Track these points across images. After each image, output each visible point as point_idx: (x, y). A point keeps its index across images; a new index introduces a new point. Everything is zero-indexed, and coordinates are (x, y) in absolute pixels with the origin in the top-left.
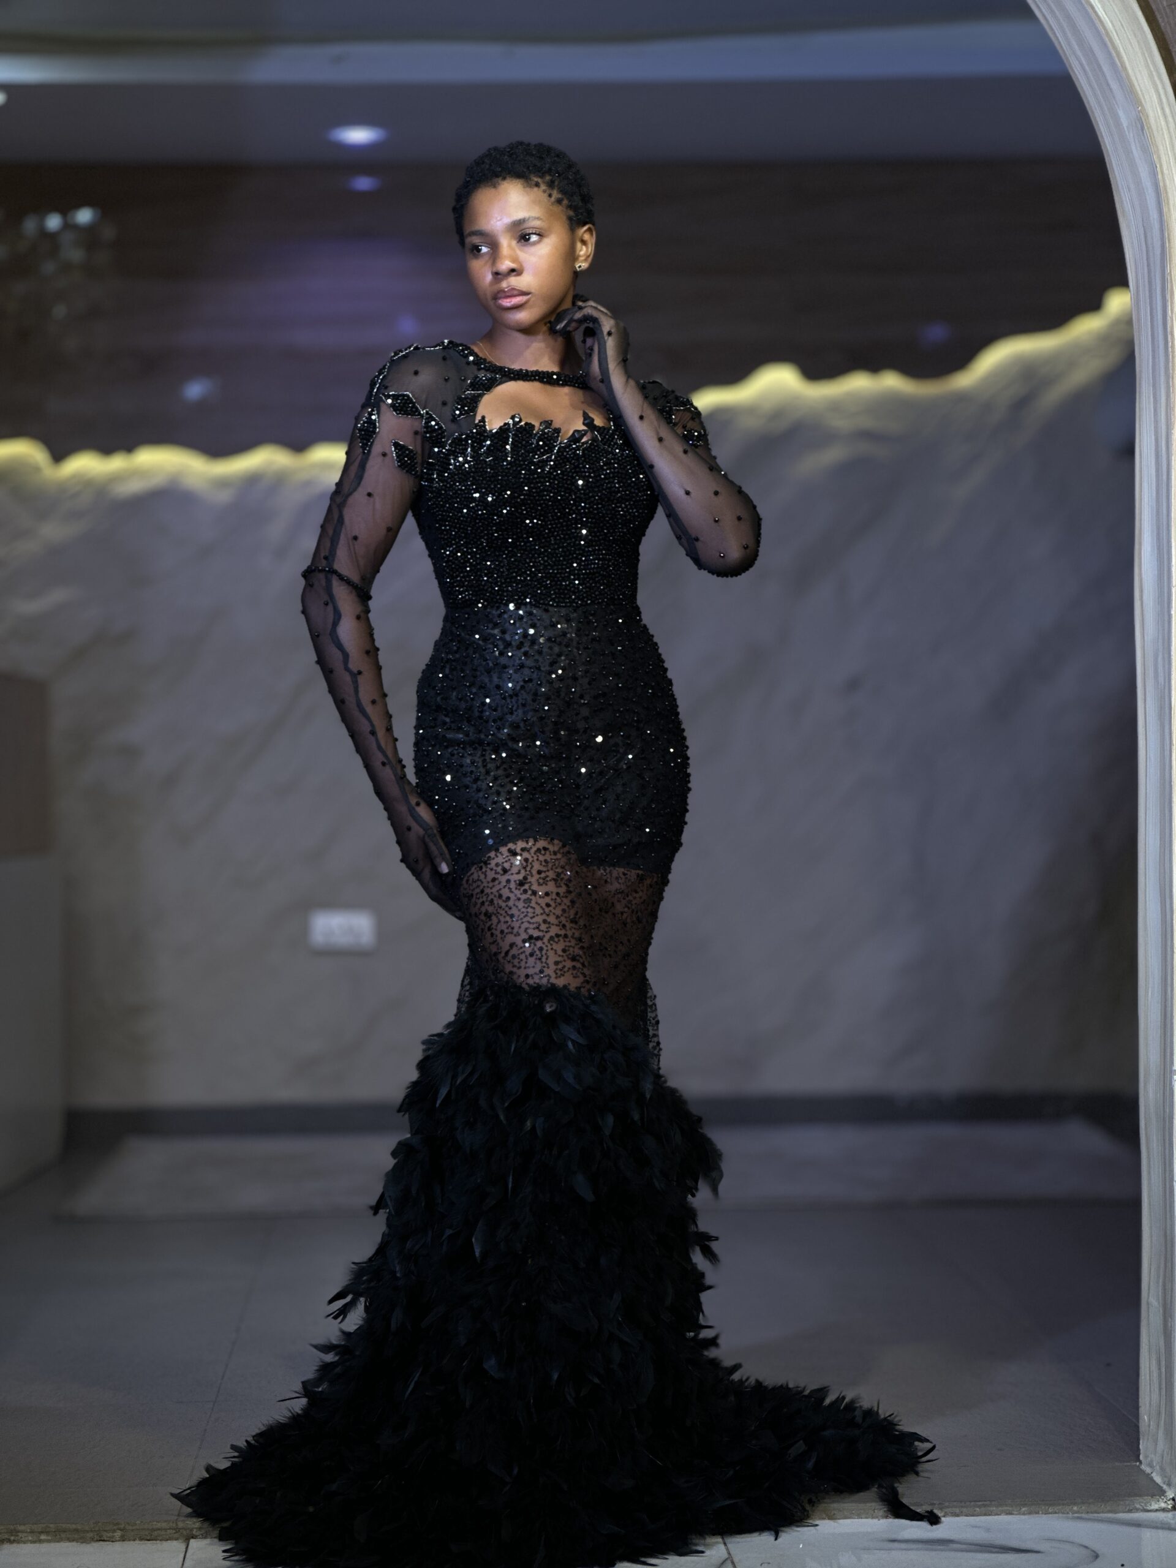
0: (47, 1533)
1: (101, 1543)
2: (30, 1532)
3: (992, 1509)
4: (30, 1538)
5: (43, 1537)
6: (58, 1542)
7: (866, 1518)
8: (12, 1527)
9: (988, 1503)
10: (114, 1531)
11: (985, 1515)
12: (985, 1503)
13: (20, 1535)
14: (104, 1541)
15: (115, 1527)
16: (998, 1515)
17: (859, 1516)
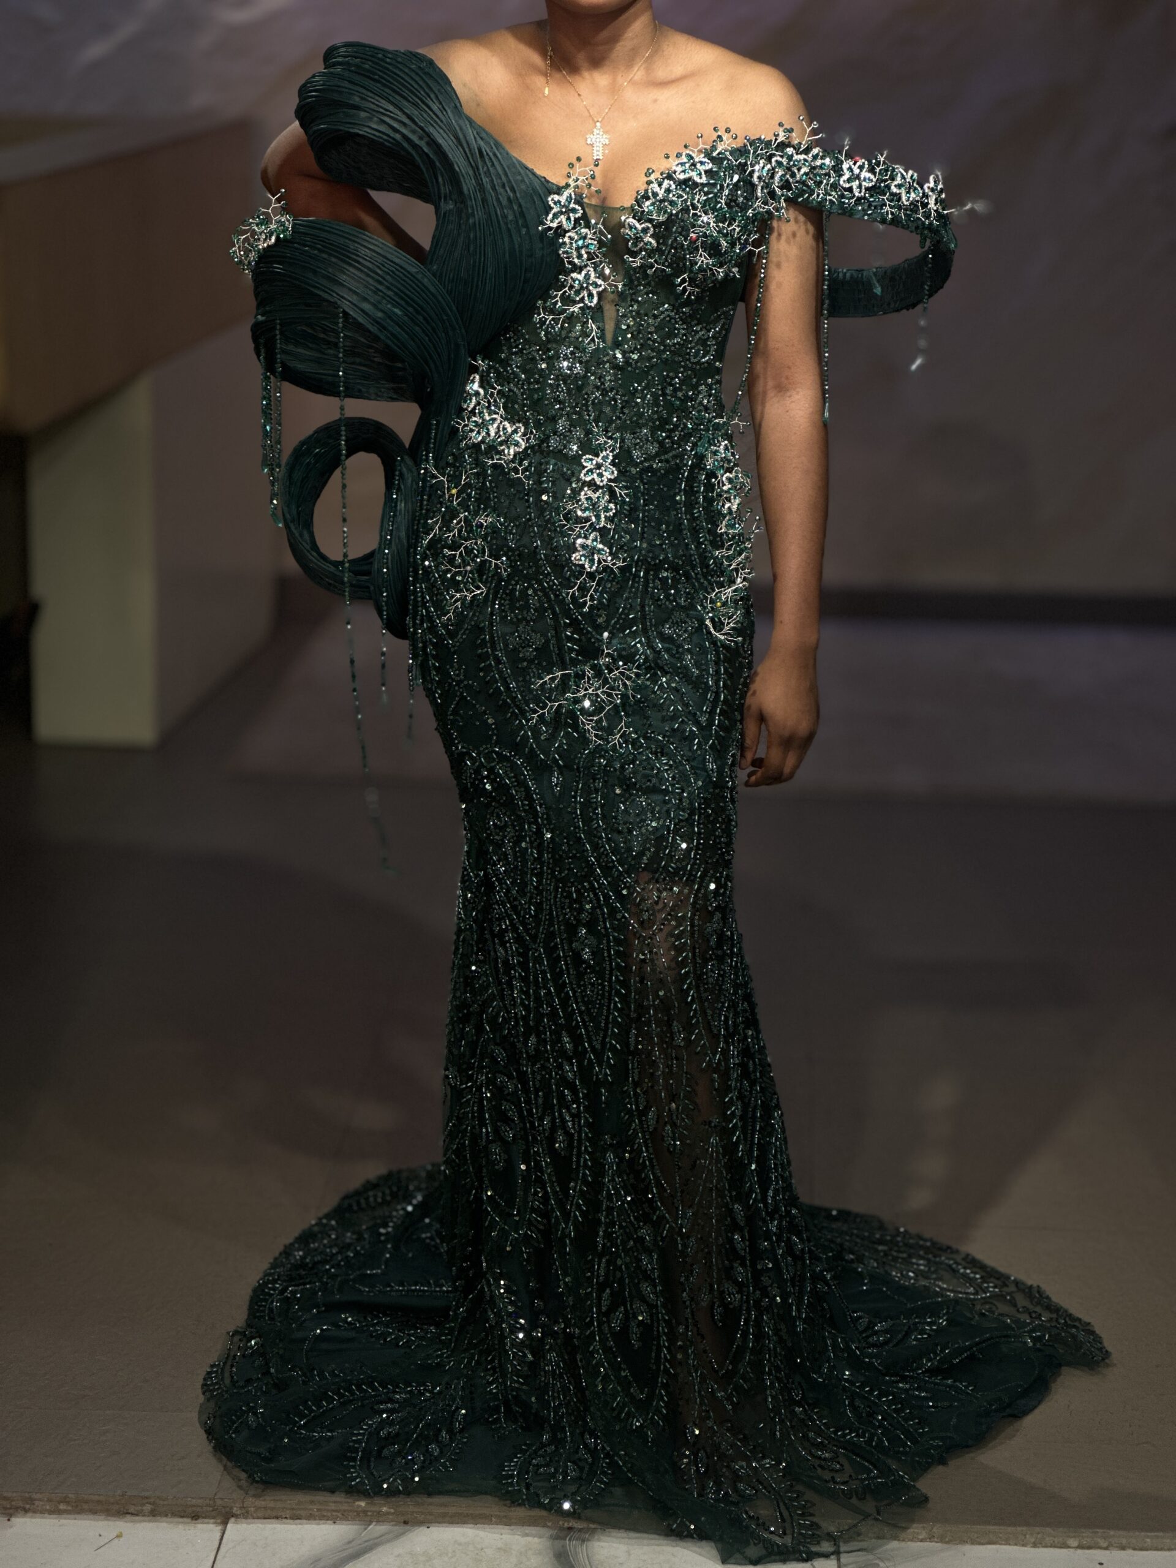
0: (68, 1503)
1: (129, 1517)
4: (48, 1507)
5: (62, 1507)
6: (79, 1513)
7: (1016, 1545)
8: (27, 1495)
9: (1161, 1534)
10: (143, 1505)
11: (1157, 1549)
13: (37, 1503)
14: (132, 1514)
15: (146, 1501)
17: (1007, 1542)
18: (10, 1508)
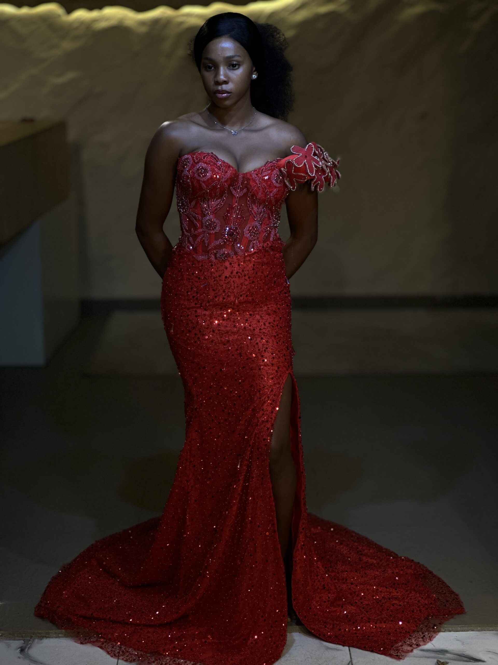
2: (55, 633)
3: (465, 628)
4: (55, 636)
5: (60, 635)
8: (47, 631)
9: (464, 626)
11: (462, 631)
12: (462, 626)
16: (467, 631)
18: (41, 637)
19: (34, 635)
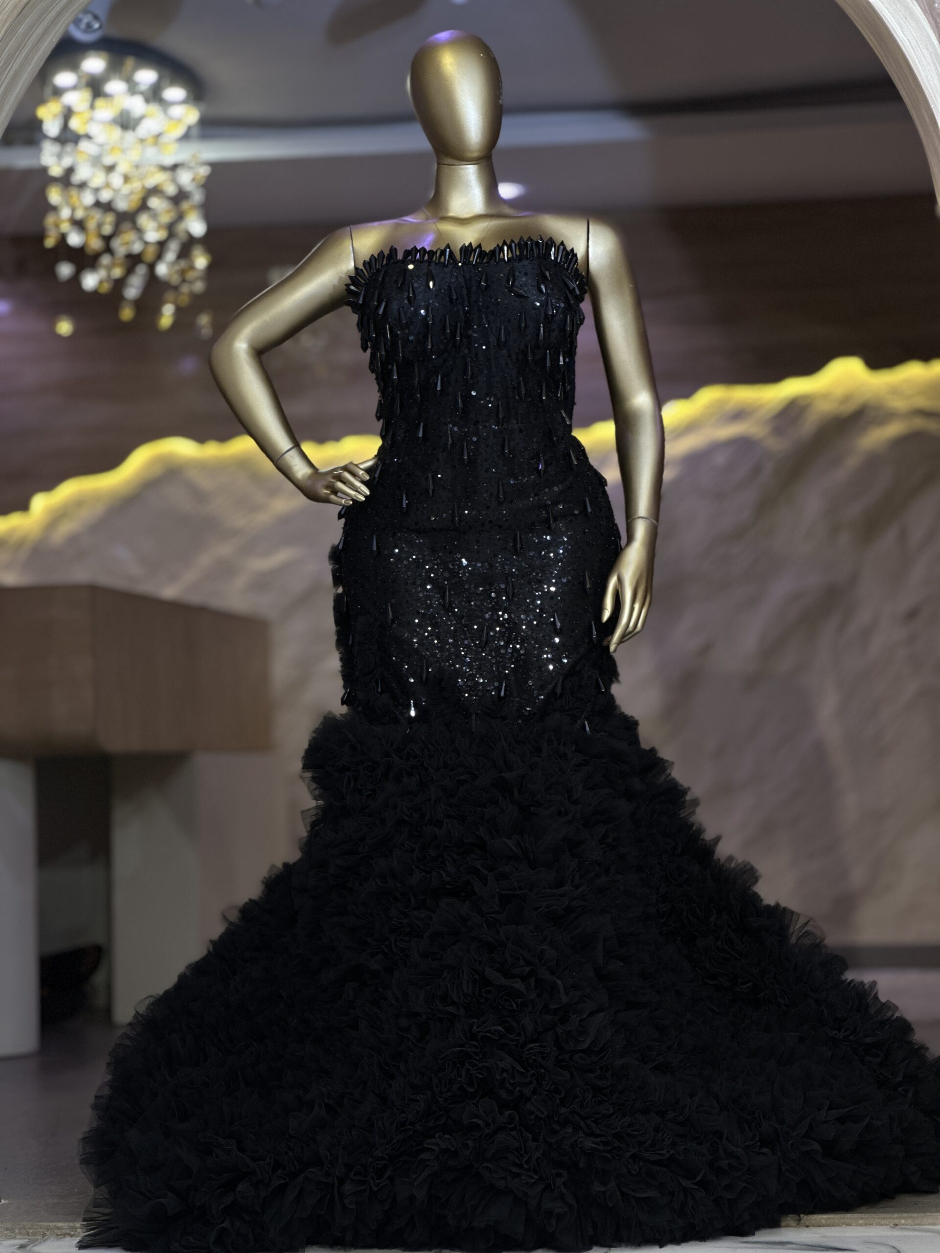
19: (49, 1232)
